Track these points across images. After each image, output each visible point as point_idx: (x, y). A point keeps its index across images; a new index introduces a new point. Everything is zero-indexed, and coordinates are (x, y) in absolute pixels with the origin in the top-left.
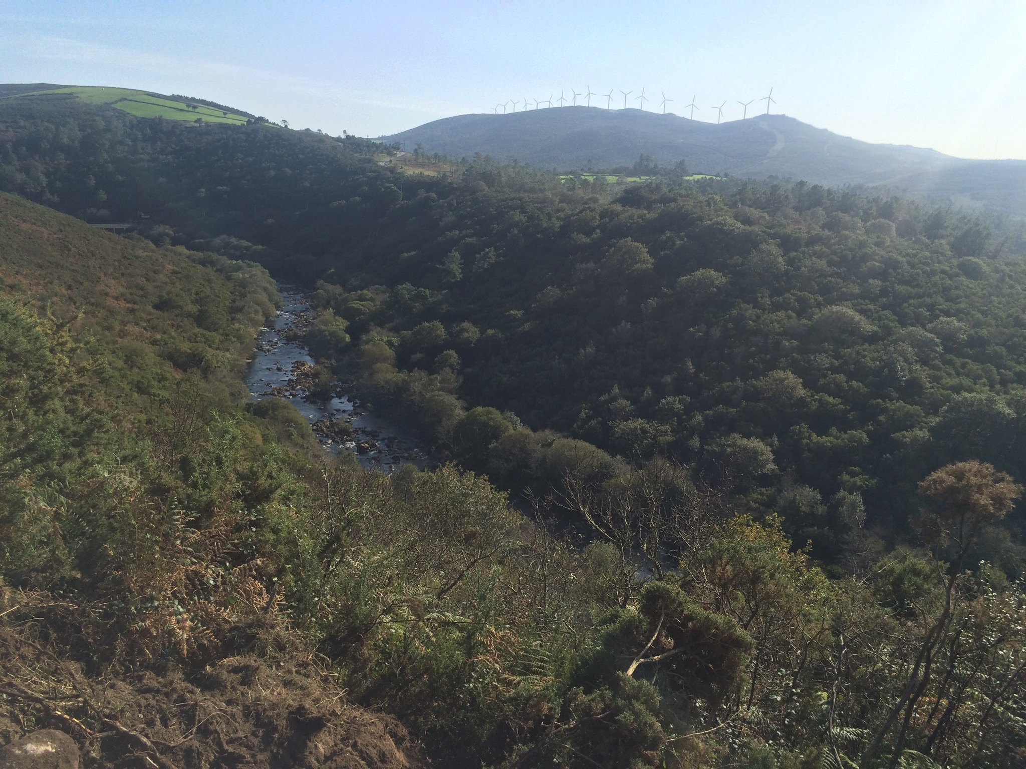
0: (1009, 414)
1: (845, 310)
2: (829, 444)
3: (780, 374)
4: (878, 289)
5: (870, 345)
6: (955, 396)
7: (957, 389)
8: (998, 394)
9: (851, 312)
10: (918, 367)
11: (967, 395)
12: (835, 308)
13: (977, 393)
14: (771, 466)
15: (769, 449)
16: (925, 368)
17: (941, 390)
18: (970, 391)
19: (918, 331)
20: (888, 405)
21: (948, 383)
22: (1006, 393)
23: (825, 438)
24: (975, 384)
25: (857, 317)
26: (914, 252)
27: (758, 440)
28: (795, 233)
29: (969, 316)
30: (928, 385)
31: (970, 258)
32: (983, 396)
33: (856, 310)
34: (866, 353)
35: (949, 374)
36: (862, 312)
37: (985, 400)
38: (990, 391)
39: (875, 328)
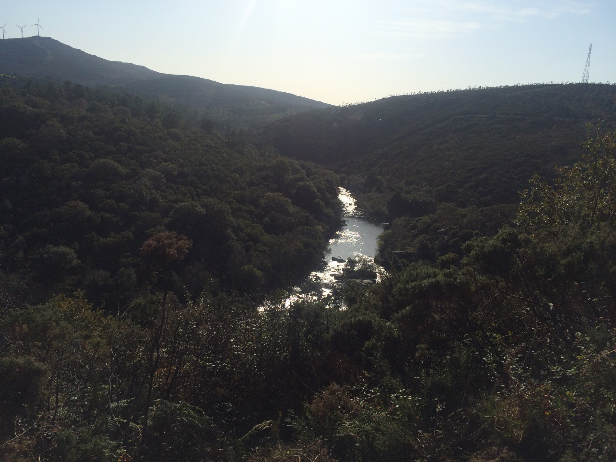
0: (202, 212)
1: (108, 161)
2: (110, 242)
3: (74, 203)
4: (126, 148)
5: (126, 181)
6: (176, 205)
7: (176, 201)
8: (196, 202)
9: (112, 162)
10: (154, 191)
11: (181, 204)
12: (102, 160)
13: (187, 202)
14: (76, 261)
15: (73, 251)
16: (158, 191)
17: (168, 203)
18: (183, 202)
19: (151, 170)
20: (141, 214)
21: (171, 199)
22: (200, 201)
23: (108, 239)
24: (185, 197)
25: (116, 165)
26: (143, 126)
27: (65, 246)
28: (70, 114)
29: (177, 161)
30: (161, 201)
31: (172, 129)
32: (190, 204)
33: (115, 160)
34: (125, 186)
35: (171, 194)
36: (119, 162)
37: (191, 205)
38: (192, 201)
39: (128, 171)
